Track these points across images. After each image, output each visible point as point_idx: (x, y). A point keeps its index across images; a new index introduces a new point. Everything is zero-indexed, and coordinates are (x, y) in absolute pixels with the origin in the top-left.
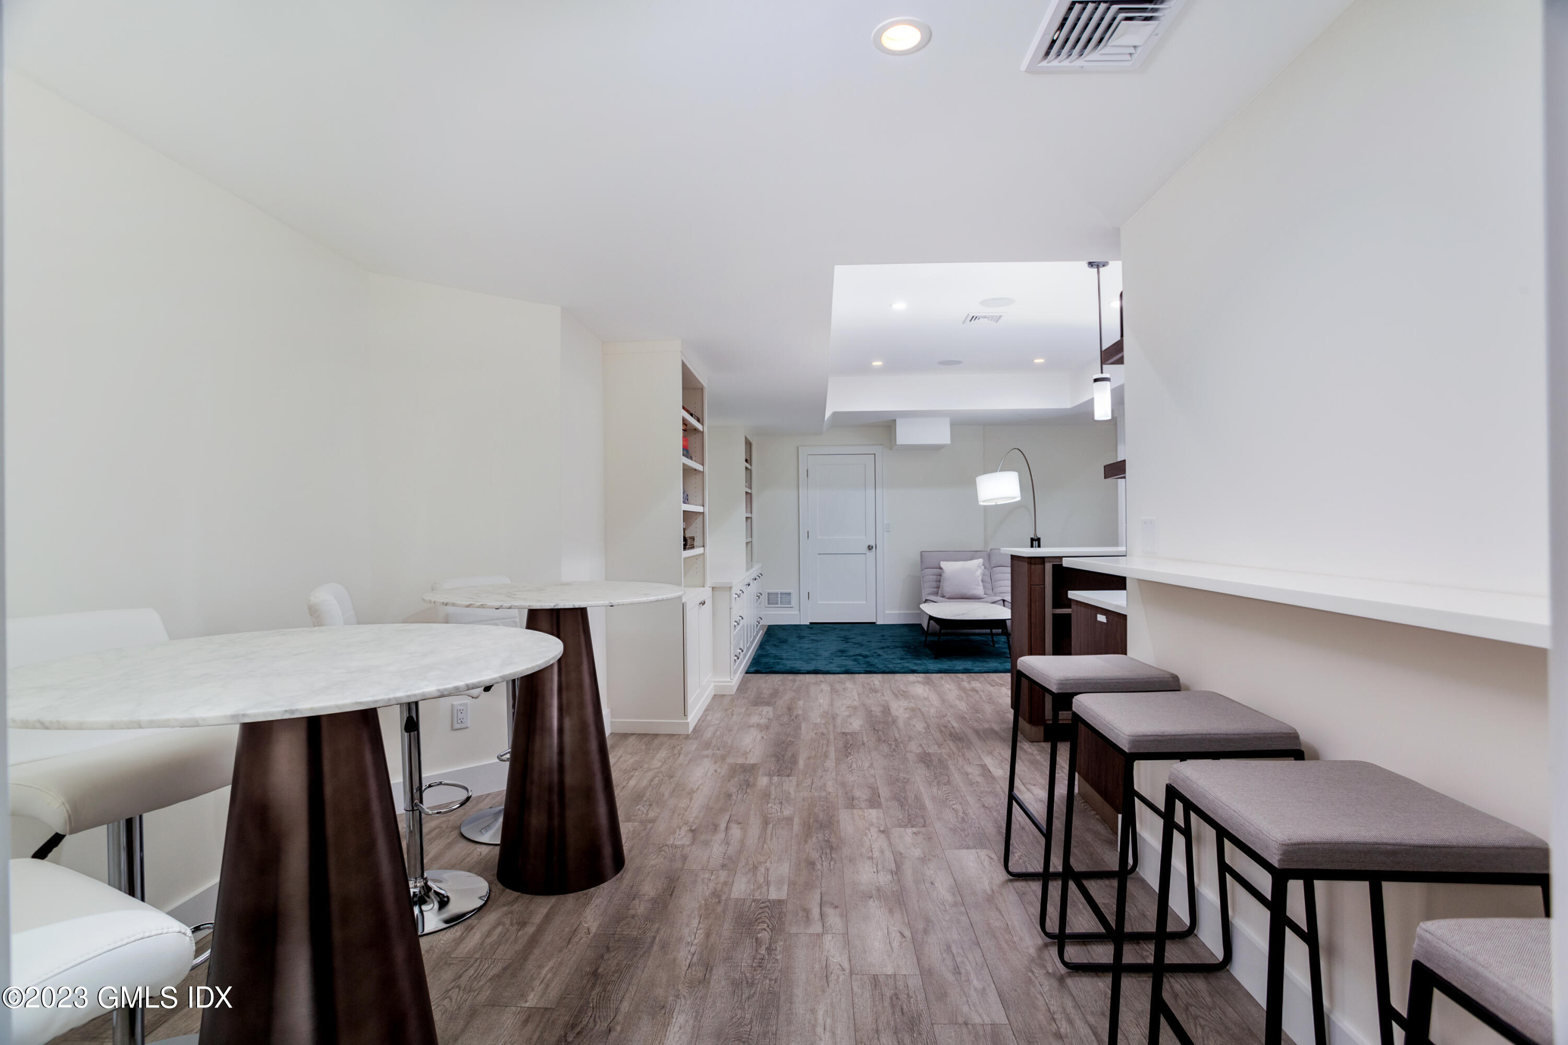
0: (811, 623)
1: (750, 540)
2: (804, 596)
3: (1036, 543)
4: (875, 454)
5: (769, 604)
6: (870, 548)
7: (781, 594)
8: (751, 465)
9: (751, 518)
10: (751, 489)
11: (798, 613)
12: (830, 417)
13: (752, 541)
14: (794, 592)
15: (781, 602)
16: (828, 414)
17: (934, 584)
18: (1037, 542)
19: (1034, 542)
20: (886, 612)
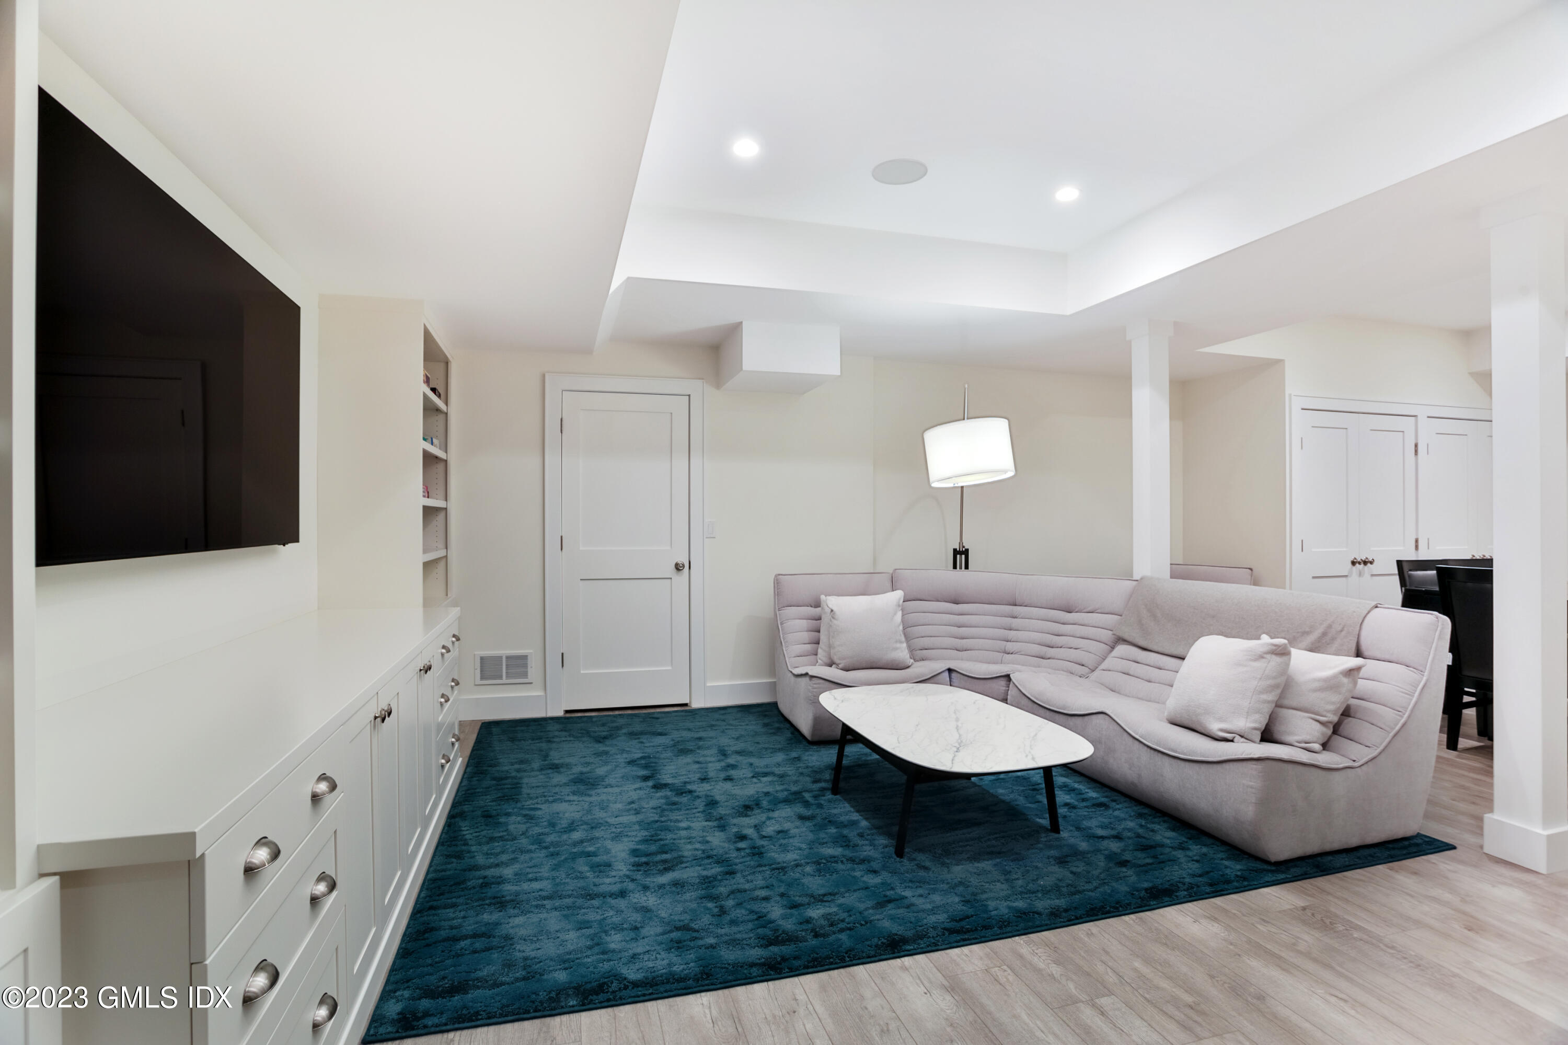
0: (567, 712)
1: (442, 553)
2: (553, 660)
3: (961, 559)
4: (689, 396)
5: (482, 678)
6: (678, 567)
7: (508, 658)
8: (447, 404)
9: (446, 509)
10: (446, 452)
11: (541, 693)
12: (617, 289)
13: (446, 557)
14: (531, 650)
15: (507, 673)
16: (617, 281)
17: (806, 636)
18: (963, 556)
19: (958, 556)
20: (708, 684)
